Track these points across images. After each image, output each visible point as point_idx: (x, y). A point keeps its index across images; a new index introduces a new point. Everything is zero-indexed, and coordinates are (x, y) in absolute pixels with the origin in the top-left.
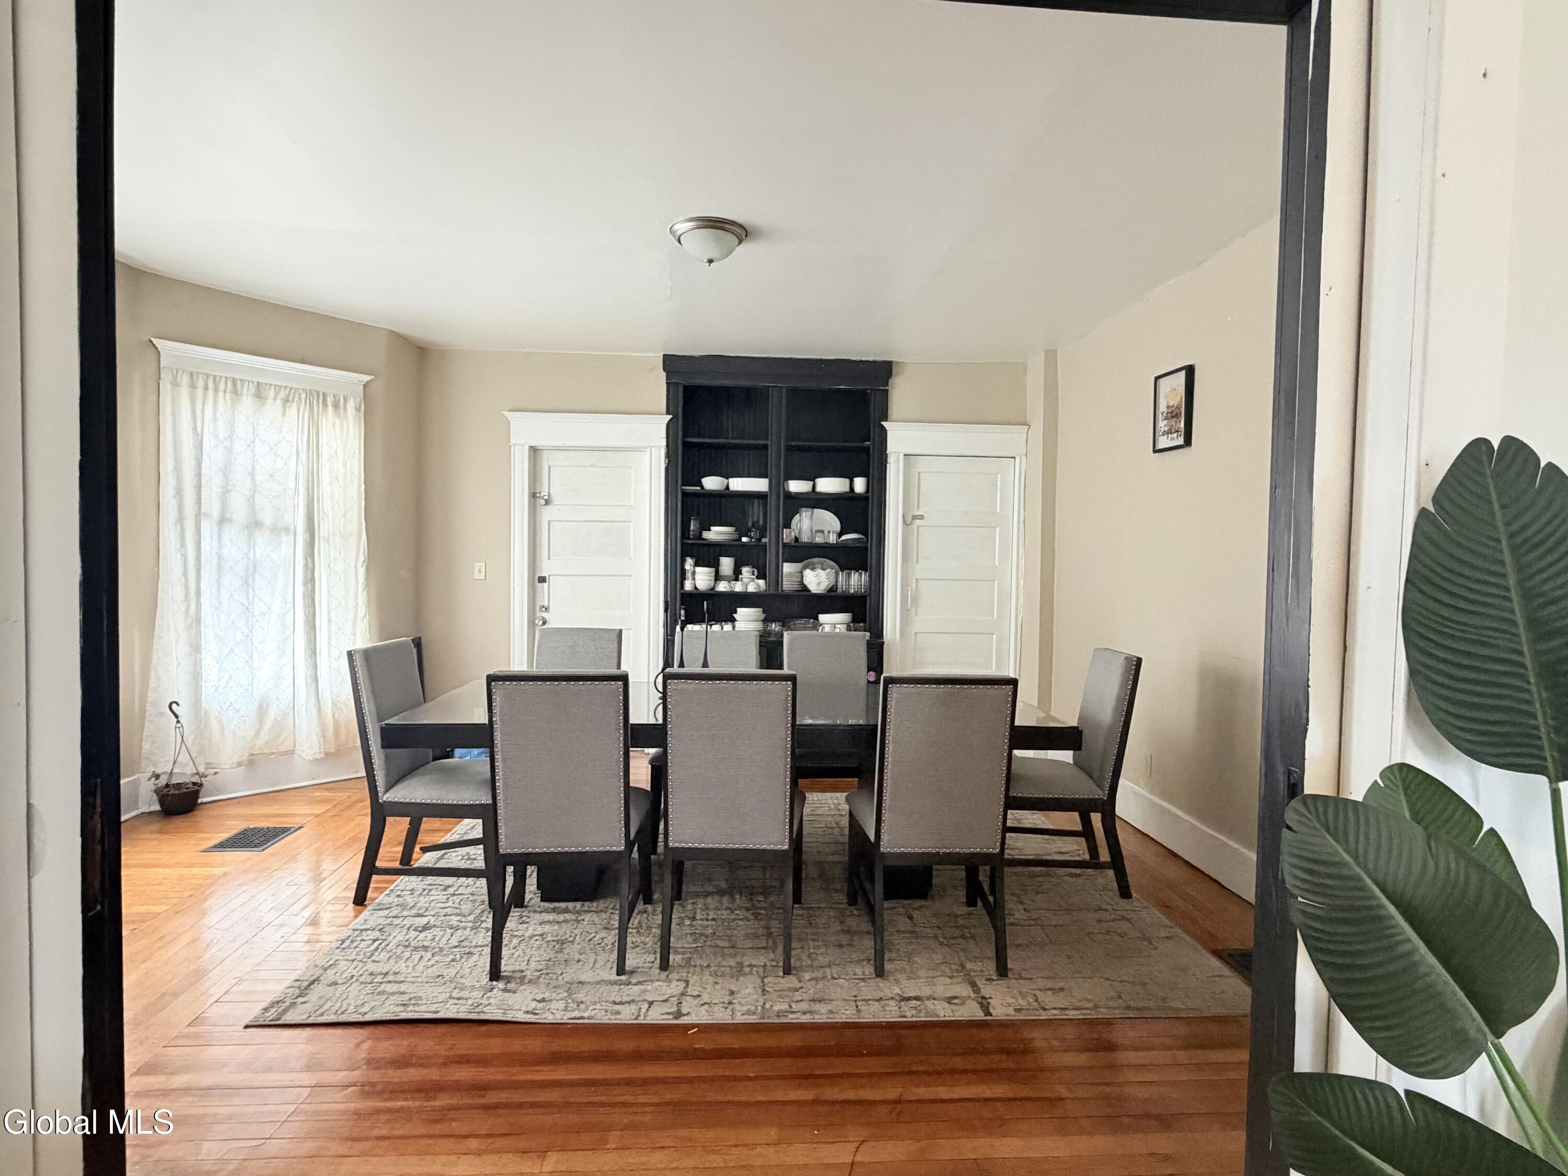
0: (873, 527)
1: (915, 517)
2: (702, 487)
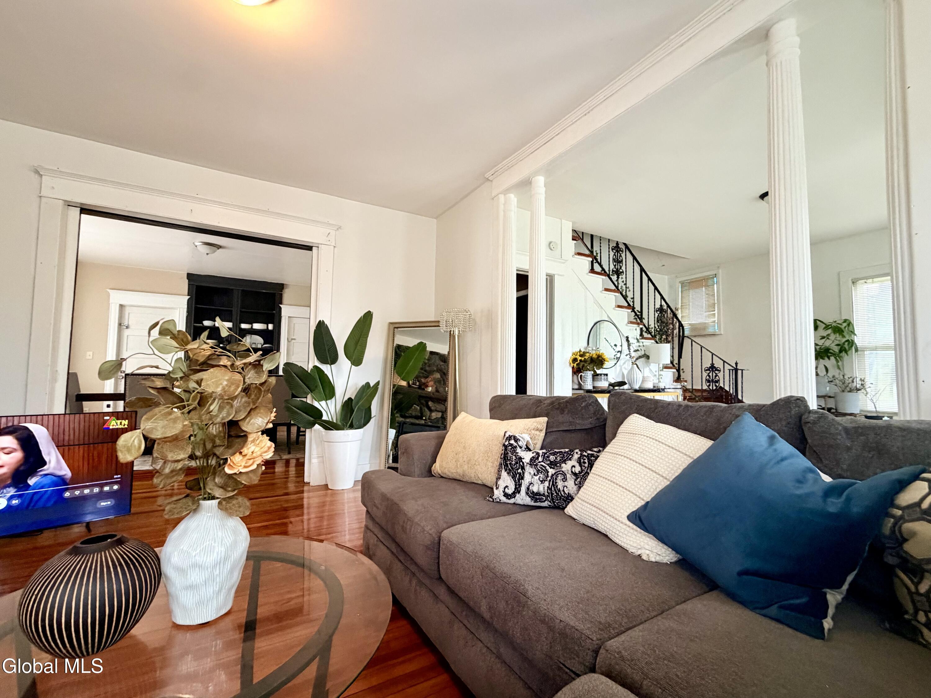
0: (275, 343)
1: (292, 339)
2: (203, 324)
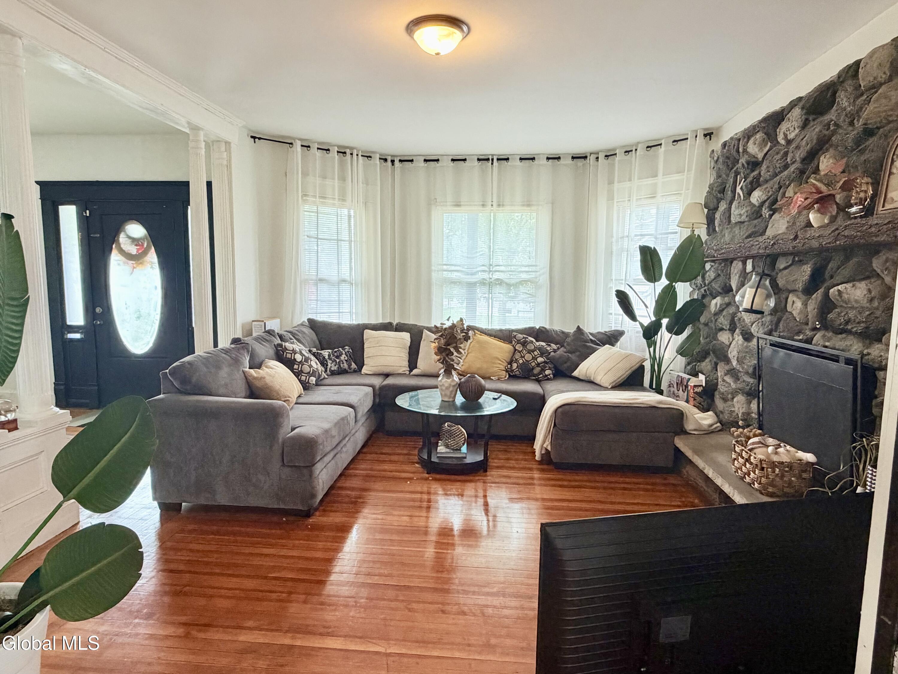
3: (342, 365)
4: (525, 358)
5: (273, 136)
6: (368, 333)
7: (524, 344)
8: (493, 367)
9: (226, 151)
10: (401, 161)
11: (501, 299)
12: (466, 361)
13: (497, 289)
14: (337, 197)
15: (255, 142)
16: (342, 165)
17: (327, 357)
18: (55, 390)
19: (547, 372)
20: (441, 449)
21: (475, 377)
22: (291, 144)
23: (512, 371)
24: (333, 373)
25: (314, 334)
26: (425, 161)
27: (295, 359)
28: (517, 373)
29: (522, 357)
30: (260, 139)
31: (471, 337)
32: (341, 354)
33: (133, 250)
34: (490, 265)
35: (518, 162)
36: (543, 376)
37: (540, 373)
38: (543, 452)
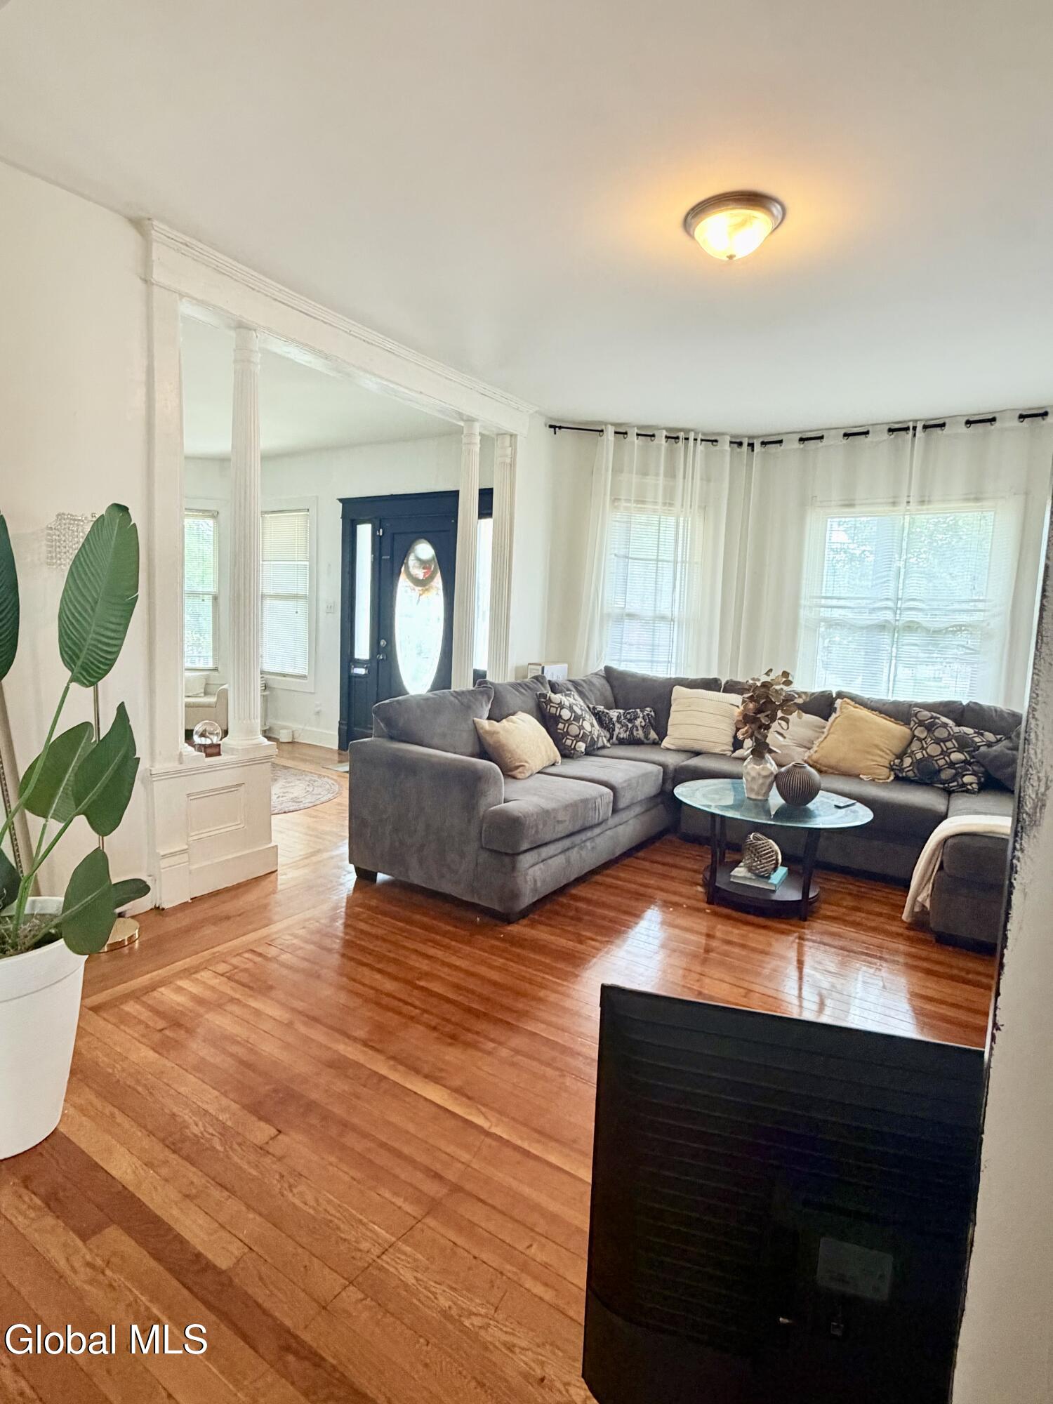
3: (635, 733)
4: (928, 750)
5: (580, 423)
6: (678, 690)
7: (930, 728)
8: (867, 759)
9: (511, 446)
10: (763, 443)
11: (914, 655)
12: (822, 745)
13: (909, 638)
14: (660, 500)
15: (555, 433)
16: (671, 455)
17: (615, 719)
18: (339, 729)
19: (967, 779)
20: (740, 872)
21: (804, 767)
22: (602, 431)
23: (902, 770)
24: (621, 742)
25: (609, 688)
26: (802, 440)
27: (560, 716)
28: (911, 774)
29: (922, 748)
30: (560, 428)
31: (838, 709)
32: (636, 717)
33: (420, 573)
34: (898, 599)
35: (963, 429)
36: (958, 785)
37: (954, 779)
38: (917, 909)
